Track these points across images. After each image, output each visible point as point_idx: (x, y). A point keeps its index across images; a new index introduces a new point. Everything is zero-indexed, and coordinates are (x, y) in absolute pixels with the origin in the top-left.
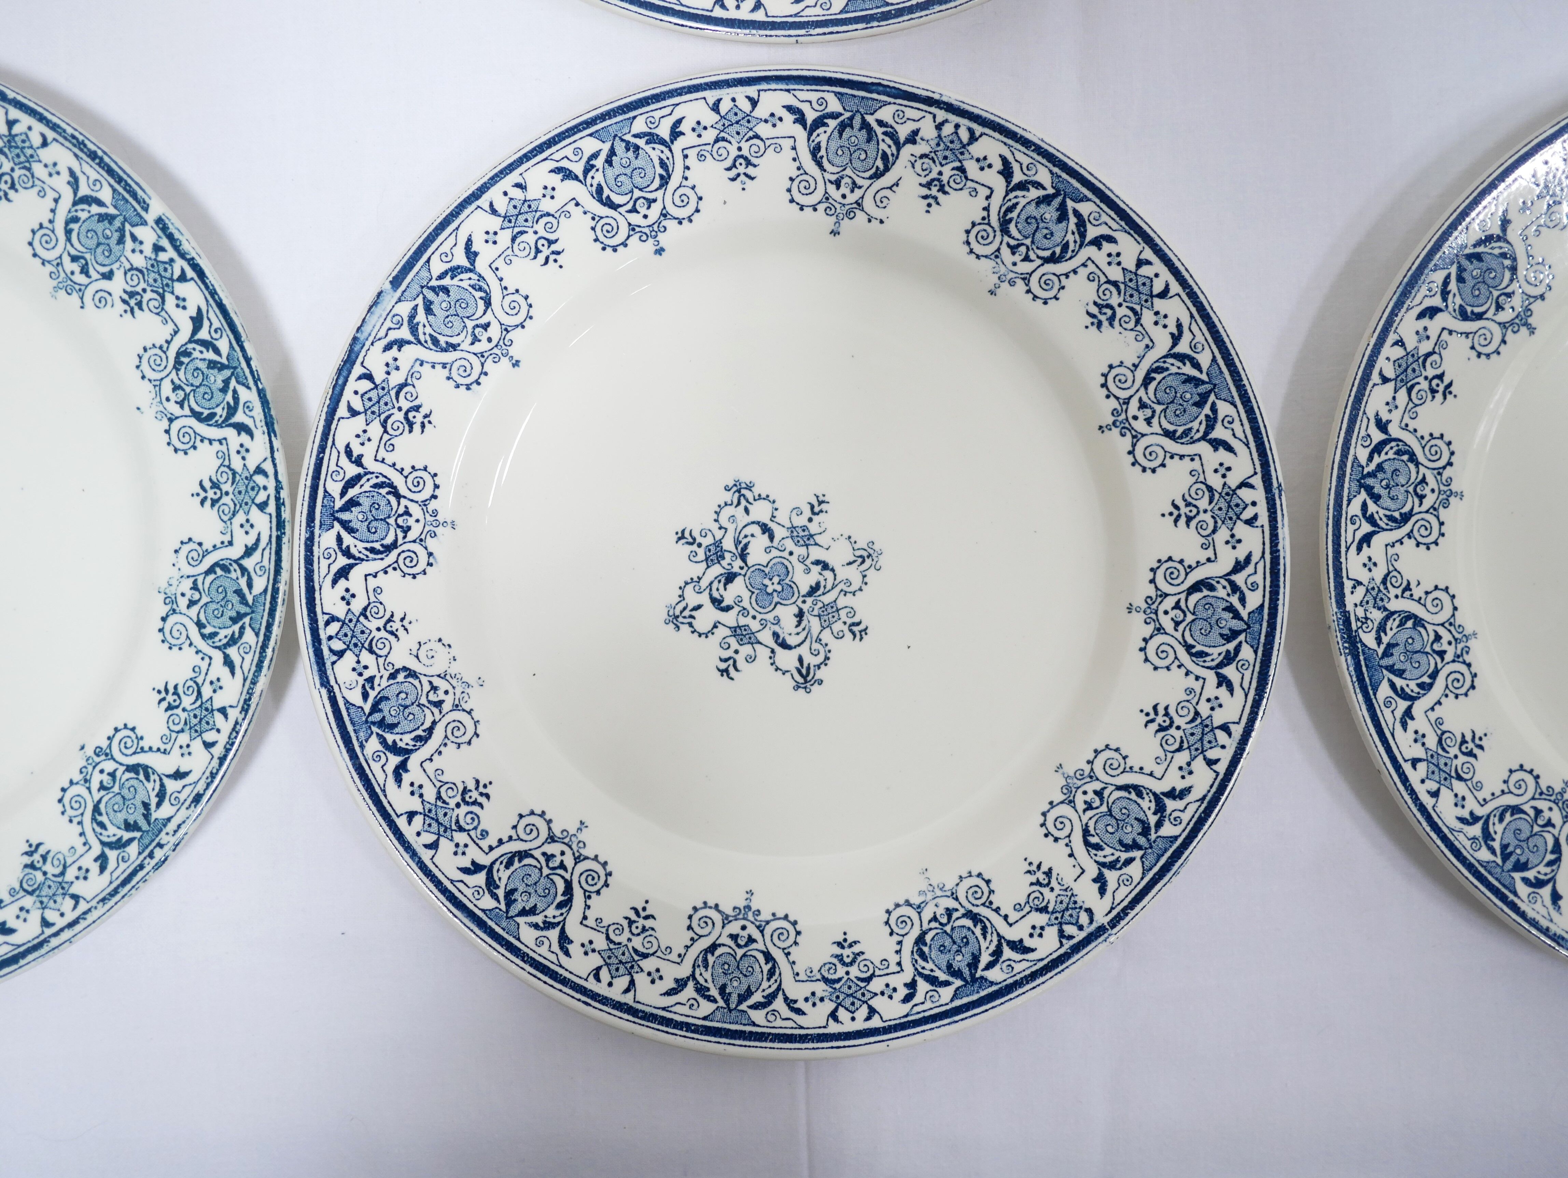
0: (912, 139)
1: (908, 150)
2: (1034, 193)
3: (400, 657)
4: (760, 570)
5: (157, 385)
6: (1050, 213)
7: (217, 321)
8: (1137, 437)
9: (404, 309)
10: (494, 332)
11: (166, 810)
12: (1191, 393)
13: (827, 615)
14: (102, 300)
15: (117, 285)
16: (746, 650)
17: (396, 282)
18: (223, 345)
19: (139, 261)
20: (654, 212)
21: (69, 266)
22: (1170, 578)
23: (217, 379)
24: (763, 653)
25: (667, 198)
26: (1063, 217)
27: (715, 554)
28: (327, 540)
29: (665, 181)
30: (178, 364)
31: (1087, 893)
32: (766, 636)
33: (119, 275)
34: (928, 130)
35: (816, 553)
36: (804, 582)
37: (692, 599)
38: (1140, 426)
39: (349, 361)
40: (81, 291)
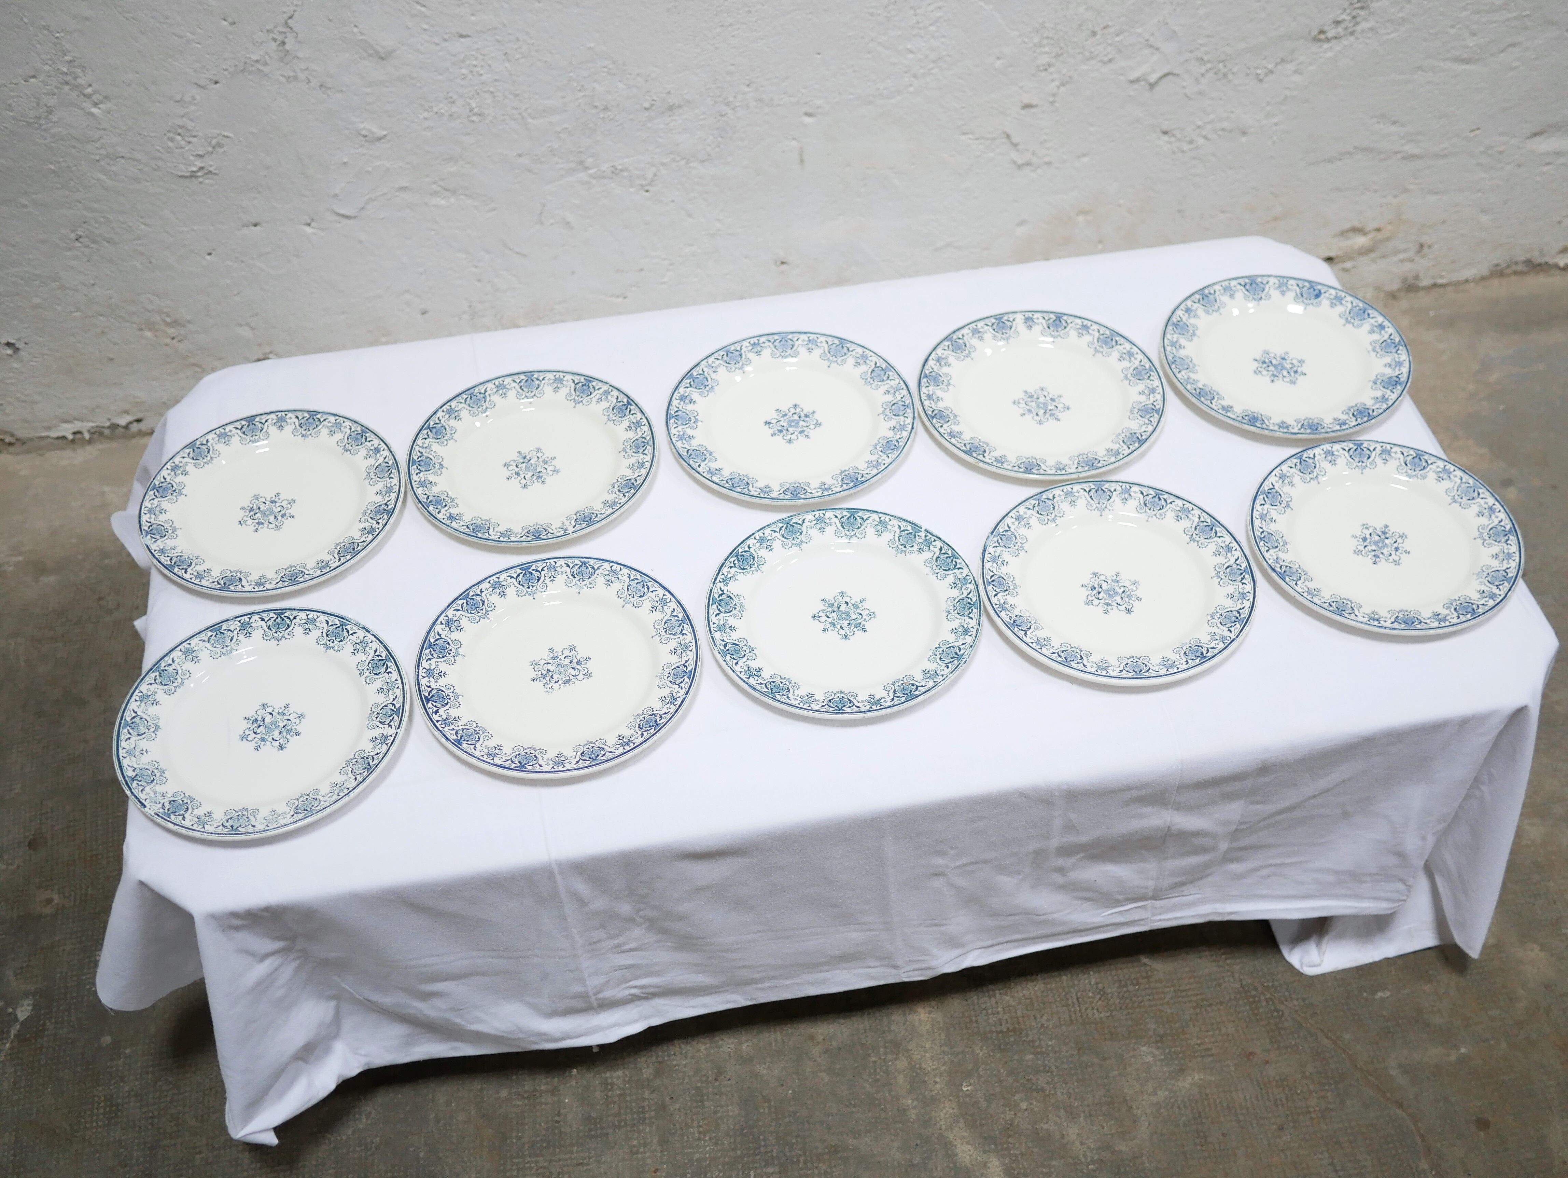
0: (1115, 490)
1: (1114, 493)
2: (1150, 496)
3: (1016, 612)
4: (1107, 590)
5: (932, 567)
6: (1156, 499)
7: (946, 547)
8: (1198, 542)
9: (995, 539)
10: (1019, 544)
11: (962, 652)
12: (1208, 529)
13: (1129, 597)
14: (911, 553)
15: (916, 548)
16: (1109, 607)
17: (992, 533)
18: (950, 552)
19: (921, 541)
20: (1053, 515)
21: (900, 547)
22: (1219, 567)
23: (950, 560)
24: (1115, 608)
25: (1055, 512)
26: (1160, 499)
27: (1093, 588)
28: (989, 588)
29: (1054, 508)
30: (937, 560)
31: (1227, 634)
32: (1114, 604)
33: (915, 546)
34: (1118, 488)
35: (1121, 584)
36: (1121, 591)
37: (1090, 599)
38: (1198, 539)
39: (985, 550)
40: (905, 552)
